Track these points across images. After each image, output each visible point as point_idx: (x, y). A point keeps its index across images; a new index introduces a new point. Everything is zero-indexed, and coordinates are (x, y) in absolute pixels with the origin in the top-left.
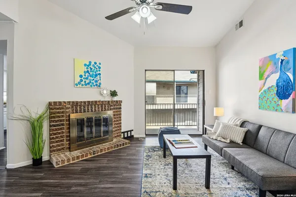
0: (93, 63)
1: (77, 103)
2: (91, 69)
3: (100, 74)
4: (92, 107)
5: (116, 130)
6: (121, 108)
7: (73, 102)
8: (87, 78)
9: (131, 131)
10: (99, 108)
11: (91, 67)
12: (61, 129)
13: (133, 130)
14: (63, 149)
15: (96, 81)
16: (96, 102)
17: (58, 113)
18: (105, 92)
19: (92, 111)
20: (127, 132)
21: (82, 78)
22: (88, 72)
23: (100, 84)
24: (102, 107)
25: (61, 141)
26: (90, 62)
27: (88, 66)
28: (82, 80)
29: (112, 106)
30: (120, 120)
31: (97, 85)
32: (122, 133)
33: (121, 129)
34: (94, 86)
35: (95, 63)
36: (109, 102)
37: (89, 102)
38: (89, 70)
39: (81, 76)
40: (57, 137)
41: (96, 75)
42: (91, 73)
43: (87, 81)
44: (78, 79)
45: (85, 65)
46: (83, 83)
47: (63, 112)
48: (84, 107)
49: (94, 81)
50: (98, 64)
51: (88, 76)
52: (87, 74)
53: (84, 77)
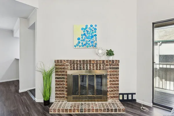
0: (89, 26)
1: (74, 61)
2: (87, 31)
3: (96, 35)
4: (87, 66)
5: (112, 91)
6: (118, 68)
7: (71, 61)
8: (84, 40)
9: (132, 94)
10: (93, 67)
11: (88, 30)
12: (62, 81)
13: (135, 94)
14: (63, 97)
15: (92, 42)
16: (90, 61)
17: (61, 68)
18: (100, 51)
19: (87, 69)
20: (128, 94)
21: (80, 41)
22: (84, 34)
23: (96, 44)
24: (97, 66)
25: (63, 91)
26: (87, 26)
27: (85, 29)
28: (79, 43)
29: (107, 65)
30: (118, 81)
31: (92, 45)
32: (120, 94)
33: (118, 90)
34: (90, 46)
35: (91, 26)
36: (103, 61)
37: (84, 61)
38: (86, 32)
39: (79, 39)
40: (60, 87)
41: (92, 37)
42: (87, 35)
43: (84, 43)
44: (76, 42)
45: (82, 29)
46: (80, 44)
47: (64, 68)
48: (80, 65)
49: (90, 42)
50: (94, 26)
51: (85, 38)
52: (84, 37)
53: (81, 39)
